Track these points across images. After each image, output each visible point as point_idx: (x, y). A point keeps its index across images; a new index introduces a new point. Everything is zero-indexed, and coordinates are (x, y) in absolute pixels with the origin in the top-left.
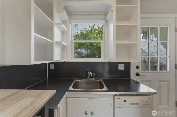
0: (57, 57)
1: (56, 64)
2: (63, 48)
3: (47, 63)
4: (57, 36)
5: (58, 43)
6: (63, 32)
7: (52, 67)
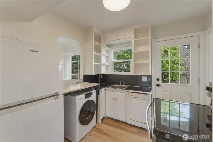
0: (104, 71)
1: (104, 75)
2: (107, 66)
3: (99, 75)
4: (103, 60)
5: (104, 64)
6: (107, 57)
7: (102, 77)
